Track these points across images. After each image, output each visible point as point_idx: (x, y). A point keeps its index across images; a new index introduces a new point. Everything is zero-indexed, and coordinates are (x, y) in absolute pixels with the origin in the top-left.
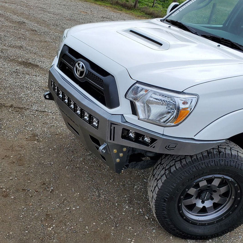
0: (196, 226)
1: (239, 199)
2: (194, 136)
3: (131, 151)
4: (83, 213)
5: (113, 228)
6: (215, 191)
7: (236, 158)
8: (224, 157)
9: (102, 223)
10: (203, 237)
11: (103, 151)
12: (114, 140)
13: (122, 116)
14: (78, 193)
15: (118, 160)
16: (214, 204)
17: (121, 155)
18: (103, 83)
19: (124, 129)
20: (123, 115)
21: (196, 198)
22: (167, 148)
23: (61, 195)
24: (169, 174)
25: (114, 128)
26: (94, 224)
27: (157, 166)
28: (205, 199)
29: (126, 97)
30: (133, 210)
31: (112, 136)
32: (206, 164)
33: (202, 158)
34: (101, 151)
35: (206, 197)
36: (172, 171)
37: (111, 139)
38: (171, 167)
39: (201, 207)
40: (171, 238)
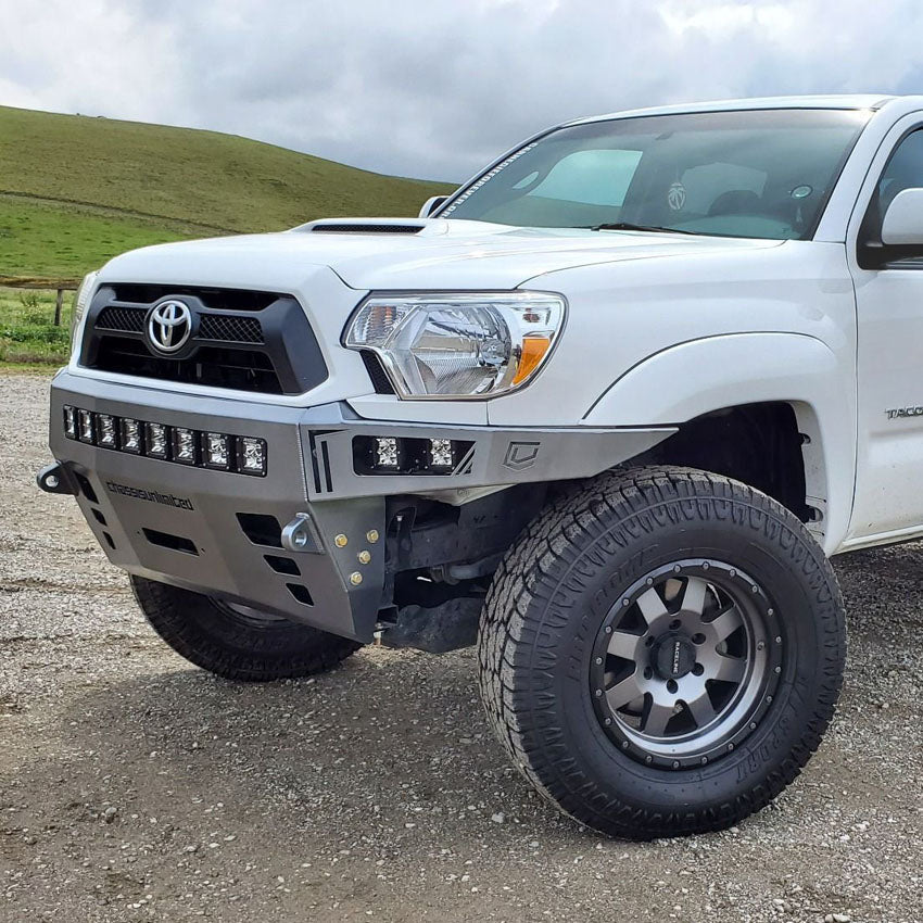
0: (669, 774)
1: (779, 639)
2: (584, 418)
3: (396, 558)
4: (253, 850)
5: (380, 863)
6: (700, 638)
7: (728, 493)
8: (691, 492)
9: (335, 860)
10: (705, 812)
11: (297, 541)
12: (330, 489)
13: (343, 405)
14: (220, 805)
15: (356, 577)
16: (710, 684)
17: (364, 556)
18: (259, 328)
19: (357, 441)
20: (344, 401)
21: (647, 675)
22: (509, 461)
23: (153, 820)
24: (537, 580)
25: (324, 444)
26: (306, 865)
27: (495, 588)
28: (676, 670)
29: (344, 346)
30: (445, 812)
31: (323, 475)
32: (643, 521)
33: (626, 505)
34: (291, 544)
35: (676, 665)
36: (545, 568)
37: (318, 490)
38: (538, 560)
39: (671, 704)
40: (599, 847)
